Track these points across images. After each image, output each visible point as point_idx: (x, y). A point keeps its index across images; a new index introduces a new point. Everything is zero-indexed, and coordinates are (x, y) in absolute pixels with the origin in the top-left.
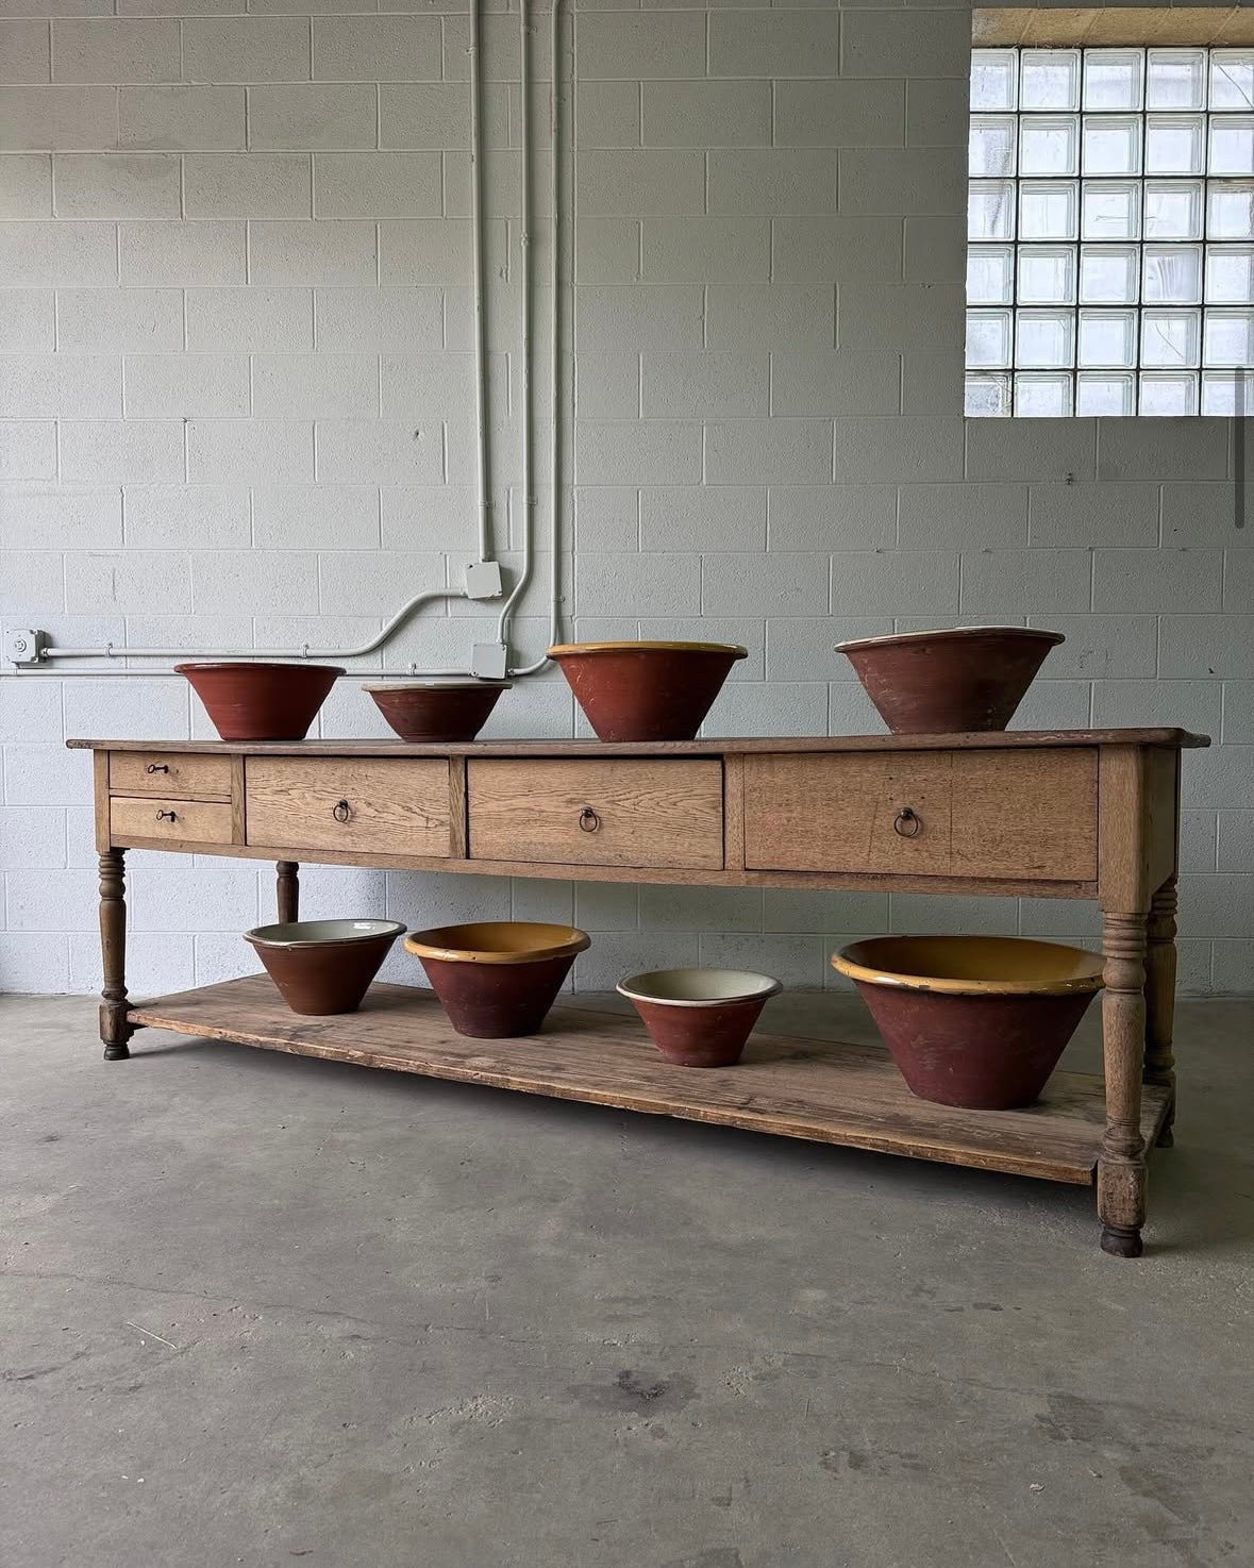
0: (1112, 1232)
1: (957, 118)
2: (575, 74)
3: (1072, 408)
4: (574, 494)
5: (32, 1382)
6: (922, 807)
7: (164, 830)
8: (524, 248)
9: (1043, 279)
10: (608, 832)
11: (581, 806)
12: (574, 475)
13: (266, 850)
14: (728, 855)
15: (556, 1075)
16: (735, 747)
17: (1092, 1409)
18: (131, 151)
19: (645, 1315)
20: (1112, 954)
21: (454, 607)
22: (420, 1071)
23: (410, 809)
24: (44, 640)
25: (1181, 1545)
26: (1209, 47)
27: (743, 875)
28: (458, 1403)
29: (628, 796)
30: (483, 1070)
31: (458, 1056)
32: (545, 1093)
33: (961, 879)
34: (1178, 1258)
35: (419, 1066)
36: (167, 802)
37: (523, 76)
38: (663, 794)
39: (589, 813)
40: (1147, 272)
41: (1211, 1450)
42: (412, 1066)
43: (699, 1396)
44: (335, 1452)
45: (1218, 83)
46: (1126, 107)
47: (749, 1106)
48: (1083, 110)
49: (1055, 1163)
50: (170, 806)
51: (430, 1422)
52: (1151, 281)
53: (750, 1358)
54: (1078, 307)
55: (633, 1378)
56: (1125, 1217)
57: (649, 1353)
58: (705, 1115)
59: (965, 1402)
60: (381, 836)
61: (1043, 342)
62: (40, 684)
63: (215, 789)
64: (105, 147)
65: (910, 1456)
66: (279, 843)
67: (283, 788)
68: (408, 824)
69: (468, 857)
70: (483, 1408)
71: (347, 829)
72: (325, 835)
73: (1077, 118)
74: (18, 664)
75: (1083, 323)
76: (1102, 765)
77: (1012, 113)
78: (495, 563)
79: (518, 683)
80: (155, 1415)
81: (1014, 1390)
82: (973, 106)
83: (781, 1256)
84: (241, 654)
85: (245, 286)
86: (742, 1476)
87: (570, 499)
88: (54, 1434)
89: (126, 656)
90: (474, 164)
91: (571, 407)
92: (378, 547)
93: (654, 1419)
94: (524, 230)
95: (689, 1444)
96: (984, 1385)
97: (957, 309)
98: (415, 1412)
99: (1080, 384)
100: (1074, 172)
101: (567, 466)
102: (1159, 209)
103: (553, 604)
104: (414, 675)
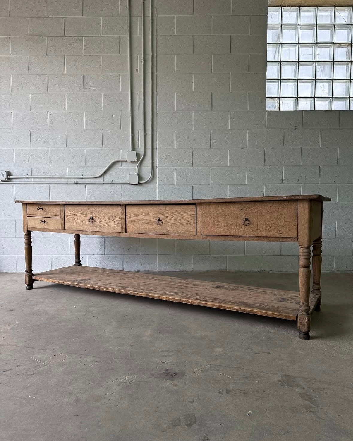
0: (302, 333)
1: (264, 26)
2: (157, 14)
3: (296, 108)
4: (157, 133)
5: (5, 373)
6: (250, 217)
7: (42, 226)
8: (143, 63)
9: (288, 72)
10: (165, 225)
11: (157, 218)
12: (157, 127)
13: (70, 231)
14: (197, 231)
15: (151, 292)
16: (199, 201)
17: (293, 379)
18: (32, 36)
19: (173, 355)
20: (301, 257)
21: (123, 164)
22: (113, 291)
23: (110, 219)
24: (9, 174)
25: (314, 412)
26: (335, 6)
27: (202, 236)
28: (121, 378)
29: (170, 215)
30: (130, 291)
31: (124, 287)
32: (148, 297)
33: (260, 237)
34: (319, 340)
35: (113, 290)
37: (142, 14)
38: (179, 214)
39: (159, 220)
40: (317, 70)
41: (324, 389)
42: (111, 290)
43: (186, 376)
44: (87, 390)
45: (337, 16)
46: (312, 23)
47: (203, 300)
48: (300, 24)
49: (286, 314)
50: (44, 219)
51: (113, 383)
52: (318, 72)
53: (201, 366)
54: (298, 80)
55: (169, 371)
56: (305, 329)
57: (173, 365)
58: (191, 302)
59: (258, 377)
60: (102, 227)
61: (288, 90)
62: (8, 186)
63: (56, 214)
64: (25, 35)
65: (242, 390)
66: (74, 229)
67: (75, 214)
68: (109, 223)
69: (126, 232)
70: (128, 379)
71: (93, 225)
72: (86, 227)
73: (298, 26)
74: (2, 180)
75: (299, 84)
76: (299, 205)
77: (280, 25)
78: (135, 152)
79: (141, 185)
80: (38, 381)
81: (272, 374)
82: (268, 23)
83: (211, 340)
84: (64, 177)
85: (64, 74)
86: (197, 396)
87: (156, 134)
88: (11, 386)
89: (32, 178)
90: (128, 40)
91: (156, 108)
92: (102, 147)
93: (174, 382)
94: (143, 58)
95: (183, 388)
96: (264, 372)
97: (264, 80)
98: (109, 380)
99: (298, 101)
100: (297, 42)
101: (155, 124)
102: (321, 52)
103: (151, 163)
104: (112, 183)
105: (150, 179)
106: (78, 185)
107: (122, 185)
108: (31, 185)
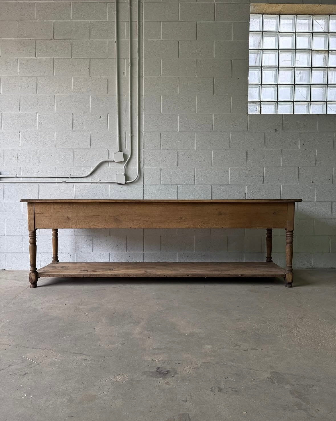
1: (246, 33)
2: (143, 20)
3: (276, 112)
8: (130, 67)
9: (269, 77)
12: (143, 128)
17: (282, 375)
18: (21, 39)
19: (164, 353)
21: (111, 164)
25: (305, 410)
26: (313, 15)
28: (113, 377)
37: (129, 20)
40: (296, 75)
41: (313, 385)
43: (178, 374)
44: (80, 390)
45: (315, 25)
48: (280, 31)
51: (106, 382)
52: (297, 78)
53: (192, 363)
54: (278, 84)
55: (160, 369)
57: (165, 363)
59: (248, 374)
61: (269, 94)
64: (14, 37)
65: (234, 388)
70: (120, 378)
73: (278, 33)
75: (279, 89)
77: (261, 32)
78: (122, 153)
79: (128, 185)
80: (31, 381)
81: (262, 371)
82: (250, 30)
83: (200, 337)
84: (53, 177)
85: (53, 76)
86: (190, 394)
87: (142, 135)
88: (3, 386)
89: (21, 177)
90: (116, 44)
91: (143, 110)
92: (90, 148)
93: (166, 380)
94: (129, 62)
95: (176, 386)
96: (253, 370)
97: (246, 85)
98: (102, 379)
99: (278, 105)
100: (277, 48)
101: (141, 126)
102: (299, 58)
103: (138, 163)
104: (100, 183)
105: (136, 178)
106: (67, 184)
107: (110, 185)
108: (20, 184)
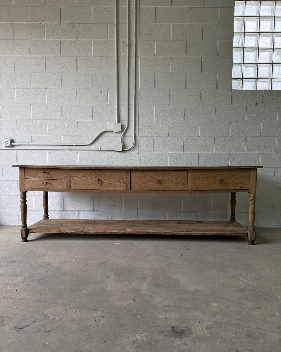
1: (231, 17)
2: (140, 5)
3: (256, 88)
5: (23, 330)
7: (44, 186)
8: (127, 47)
9: (250, 56)
11: (157, 179)
12: (139, 102)
13: (76, 190)
18: (32, 23)
19: (174, 310)
21: (110, 134)
23: (116, 181)
24: (12, 141)
28: (132, 335)
29: (167, 177)
36: (45, 180)
37: (128, 5)
38: (175, 177)
39: (159, 181)
40: (275, 55)
43: (193, 333)
44: (103, 350)
46: (270, 15)
48: (260, 16)
51: (126, 341)
52: (276, 58)
53: (203, 322)
54: (258, 63)
55: (175, 328)
57: (177, 321)
59: (260, 335)
60: (109, 186)
61: (250, 72)
62: (11, 152)
63: (61, 177)
64: (26, 22)
66: (80, 188)
67: (82, 176)
70: (139, 337)
71: (100, 185)
73: (259, 18)
74: (6, 147)
75: (259, 67)
76: (251, 172)
77: (243, 16)
78: (120, 124)
79: (125, 152)
80: (55, 338)
81: (271, 331)
82: (235, 15)
83: (204, 294)
84: (59, 145)
85: (60, 56)
87: (138, 108)
88: (30, 344)
89: (32, 145)
90: (115, 27)
91: (138, 86)
92: (92, 119)
93: (184, 340)
94: (127, 43)
95: (194, 347)
96: (264, 330)
97: (231, 63)
98: (122, 338)
99: (258, 82)
100: (258, 31)
101: (137, 100)
102: (278, 40)
103: (133, 133)
104: (101, 150)
105: (132, 146)
106: (71, 151)
107: (109, 152)
108: (31, 151)
